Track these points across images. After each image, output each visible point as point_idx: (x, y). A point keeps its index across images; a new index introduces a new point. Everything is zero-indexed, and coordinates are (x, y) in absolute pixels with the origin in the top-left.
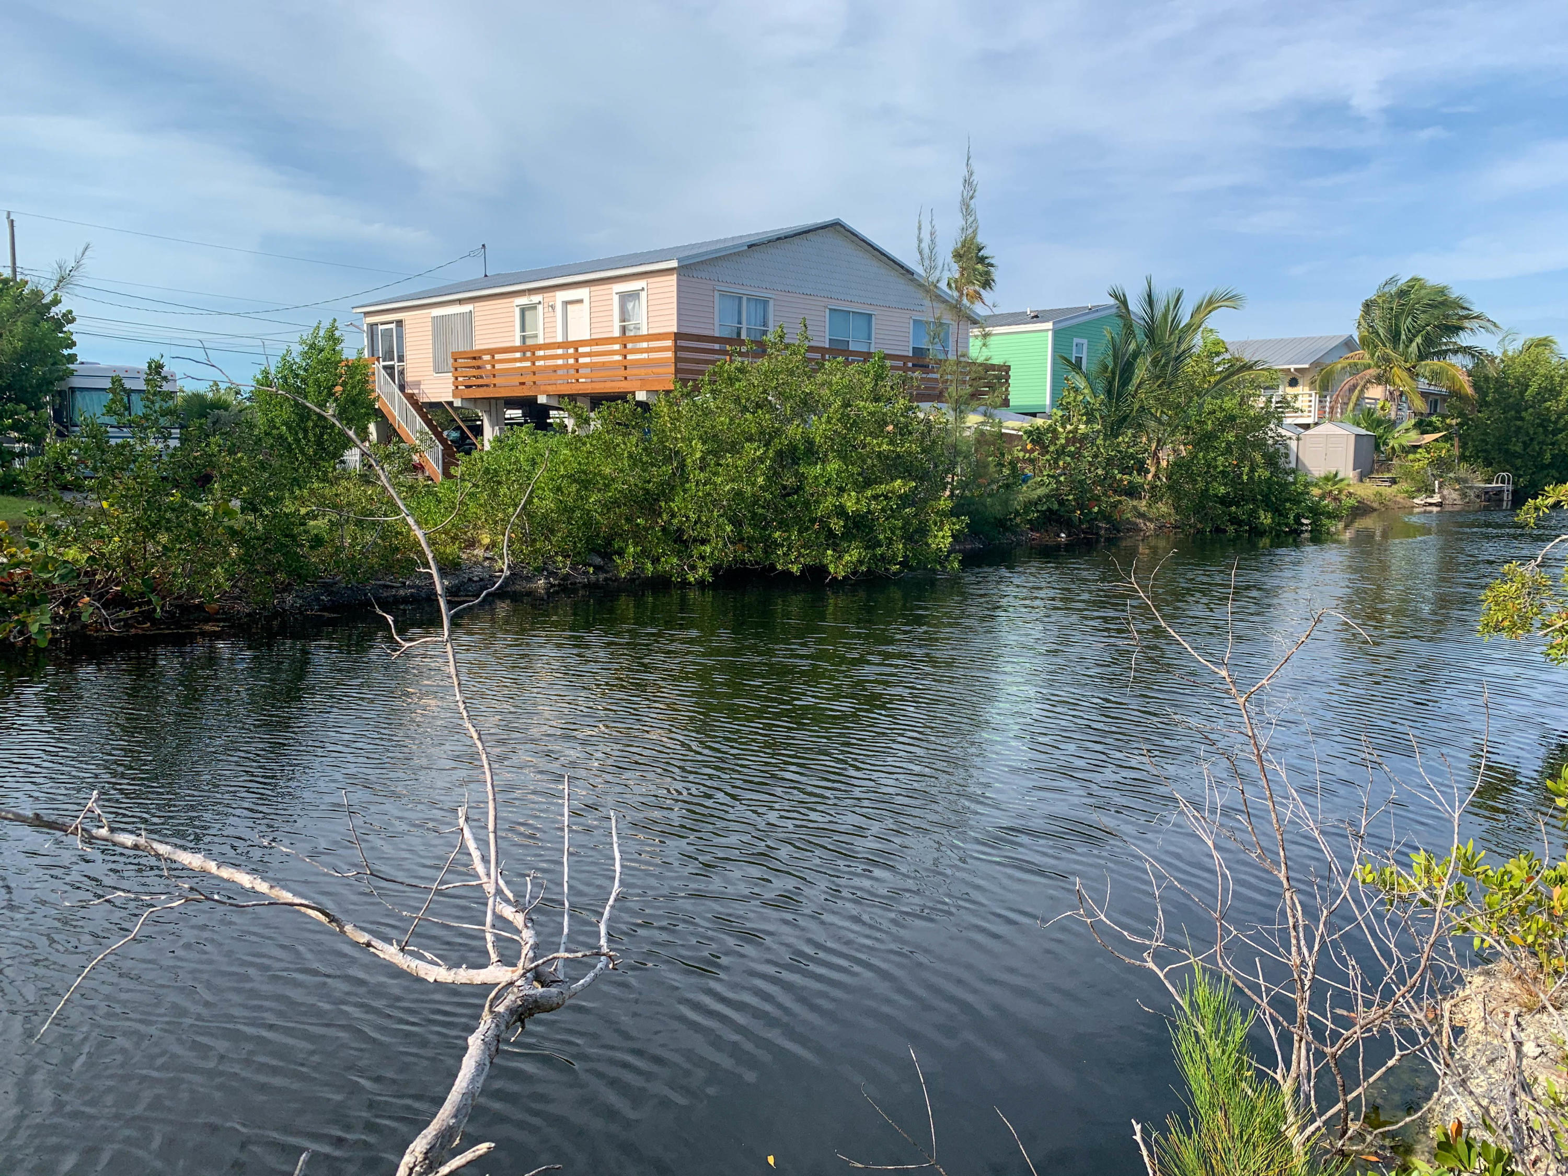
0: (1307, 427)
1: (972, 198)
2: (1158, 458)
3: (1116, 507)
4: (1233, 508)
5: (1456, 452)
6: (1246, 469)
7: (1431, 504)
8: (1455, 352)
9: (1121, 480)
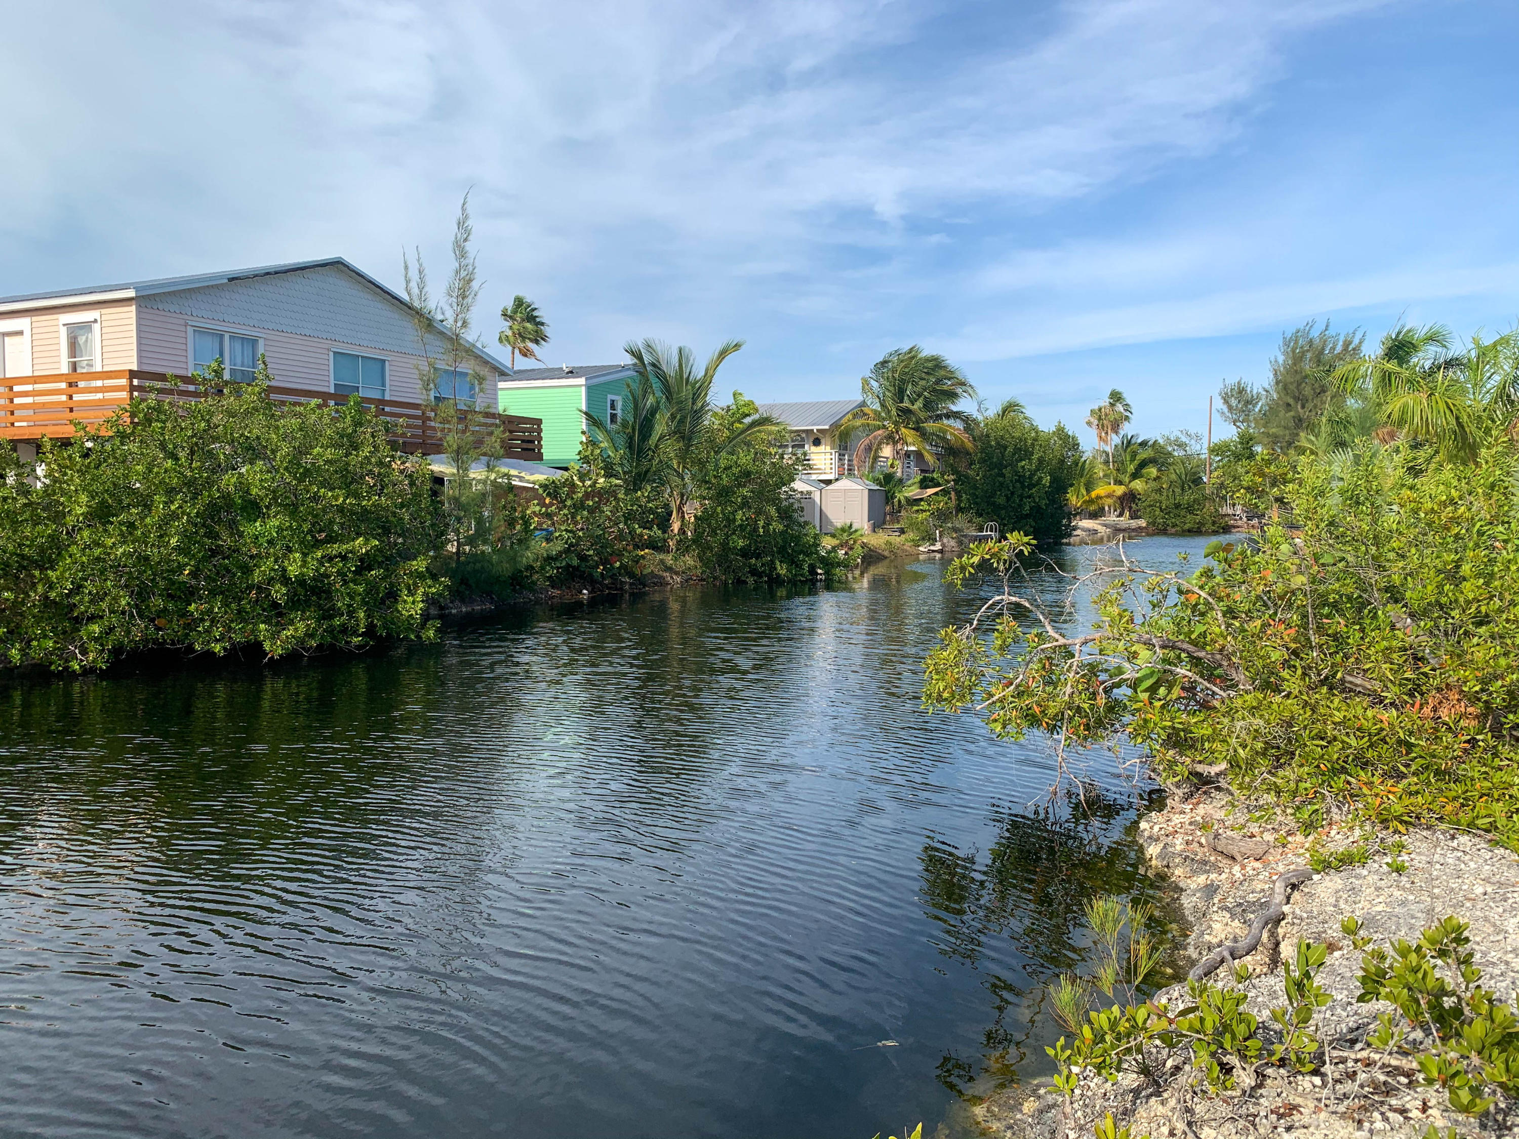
0: (828, 482)
1: (466, 240)
2: (683, 512)
3: (637, 562)
4: (753, 561)
5: (953, 503)
6: (761, 523)
7: (933, 551)
8: (948, 416)
9: (641, 535)
